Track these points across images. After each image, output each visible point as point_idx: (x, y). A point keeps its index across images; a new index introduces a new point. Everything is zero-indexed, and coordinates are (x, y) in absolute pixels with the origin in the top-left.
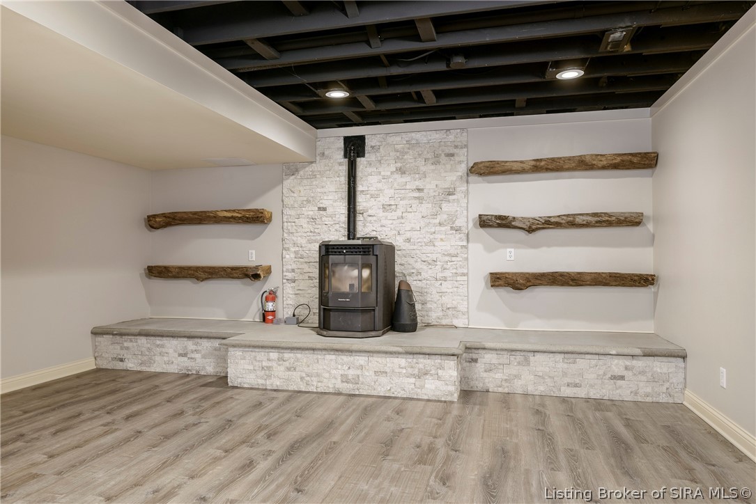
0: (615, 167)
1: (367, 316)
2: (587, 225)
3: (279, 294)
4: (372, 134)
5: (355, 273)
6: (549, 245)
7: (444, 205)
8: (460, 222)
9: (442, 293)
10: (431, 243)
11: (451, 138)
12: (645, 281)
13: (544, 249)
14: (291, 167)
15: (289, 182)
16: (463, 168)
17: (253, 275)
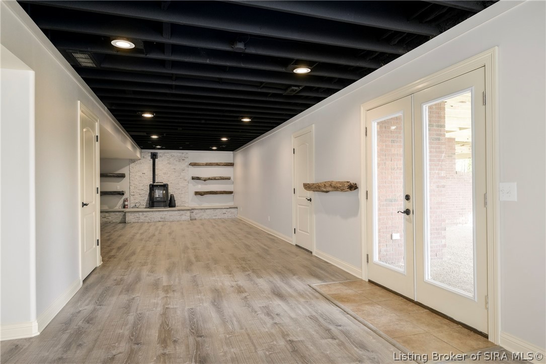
0: (225, 165)
1: (165, 203)
2: (218, 179)
3: (129, 199)
4: (160, 152)
5: (162, 192)
6: (209, 184)
7: (182, 174)
8: (186, 178)
9: (181, 198)
10: (178, 184)
11: (184, 155)
12: (231, 193)
13: (208, 185)
14: (133, 161)
15: (132, 165)
16: (187, 164)
17: (121, 194)
